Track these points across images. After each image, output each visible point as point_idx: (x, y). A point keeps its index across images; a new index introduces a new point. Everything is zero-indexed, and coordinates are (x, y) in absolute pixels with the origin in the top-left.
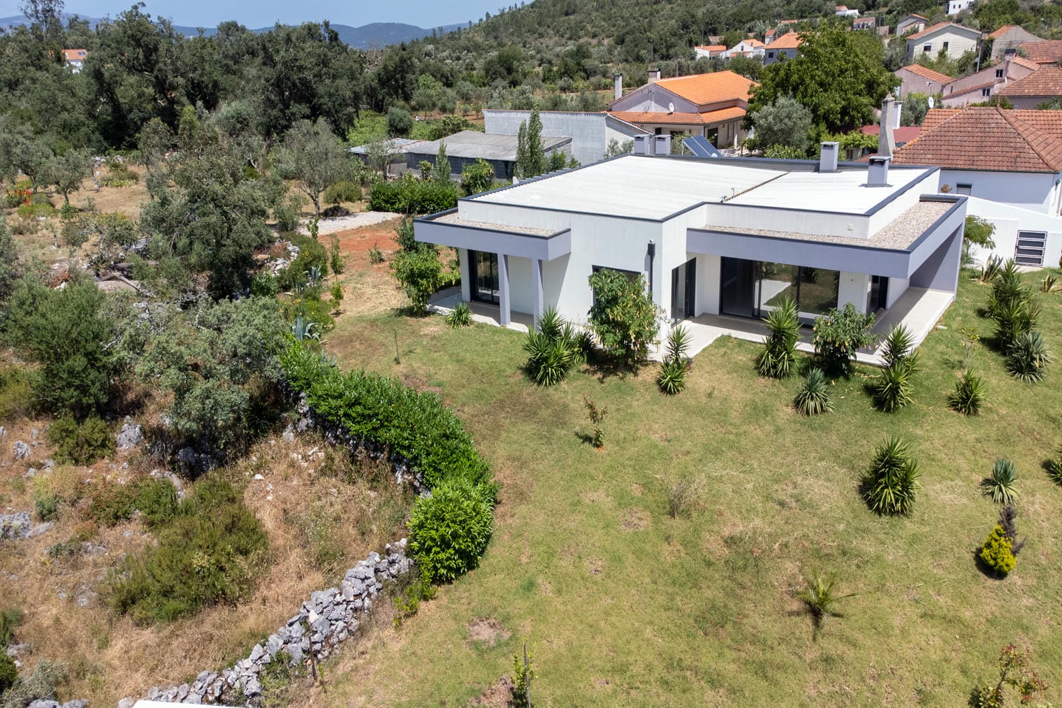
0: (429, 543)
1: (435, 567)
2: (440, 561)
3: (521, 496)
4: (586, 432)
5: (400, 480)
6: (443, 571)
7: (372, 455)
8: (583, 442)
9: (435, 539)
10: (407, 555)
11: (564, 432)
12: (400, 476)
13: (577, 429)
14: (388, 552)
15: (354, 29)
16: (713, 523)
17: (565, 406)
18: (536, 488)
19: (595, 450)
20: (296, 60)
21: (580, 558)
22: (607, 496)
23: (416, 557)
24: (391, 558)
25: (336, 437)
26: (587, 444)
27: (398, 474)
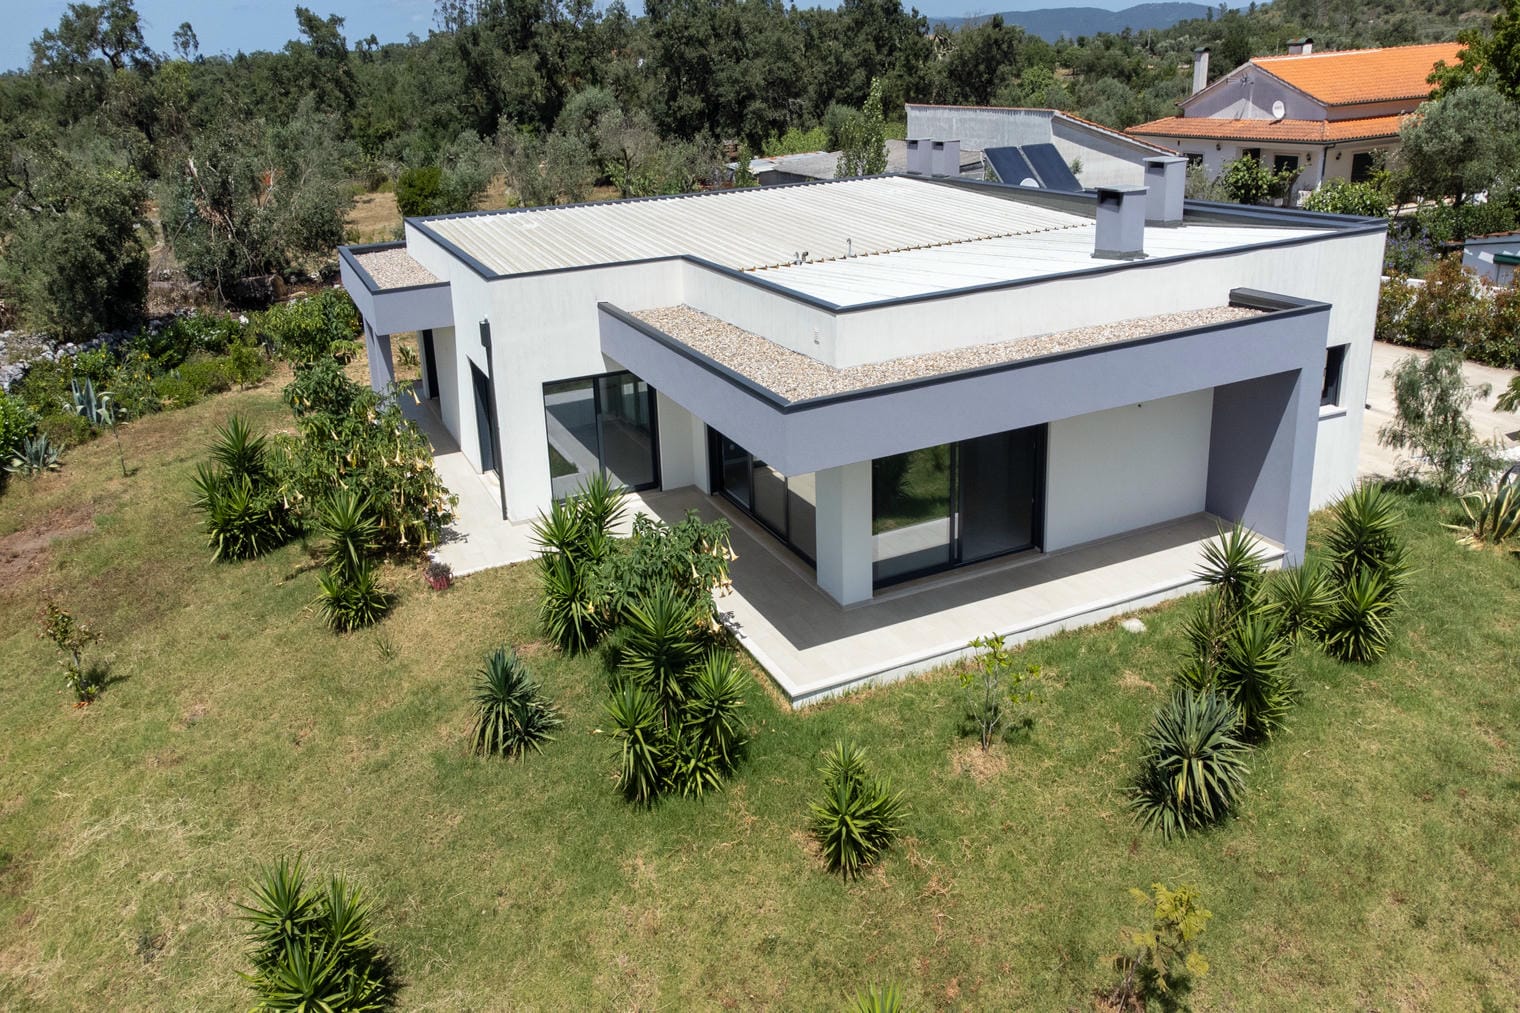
15: (1113, 14)
20: (687, 28)
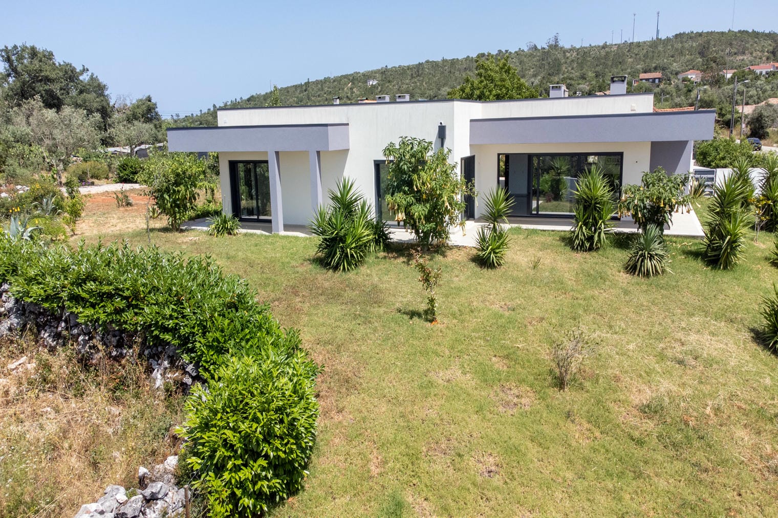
0: (221, 452)
1: (233, 494)
2: (241, 484)
3: (348, 384)
4: (411, 309)
5: (159, 383)
6: (247, 502)
7: (114, 353)
8: (411, 318)
9: (232, 446)
10: (179, 484)
11: (382, 310)
12: (159, 376)
13: (398, 305)
14: (142, 482)
16: (615, 391)
17: (375, 287)
18: (364, 373)
19: (428, 324)
21: (459, 455)
22: (464, 373)
23: (197, 484)
24: (148, 492)
25: (57, 336)
26: (416, 319)
27: (157, 374)
